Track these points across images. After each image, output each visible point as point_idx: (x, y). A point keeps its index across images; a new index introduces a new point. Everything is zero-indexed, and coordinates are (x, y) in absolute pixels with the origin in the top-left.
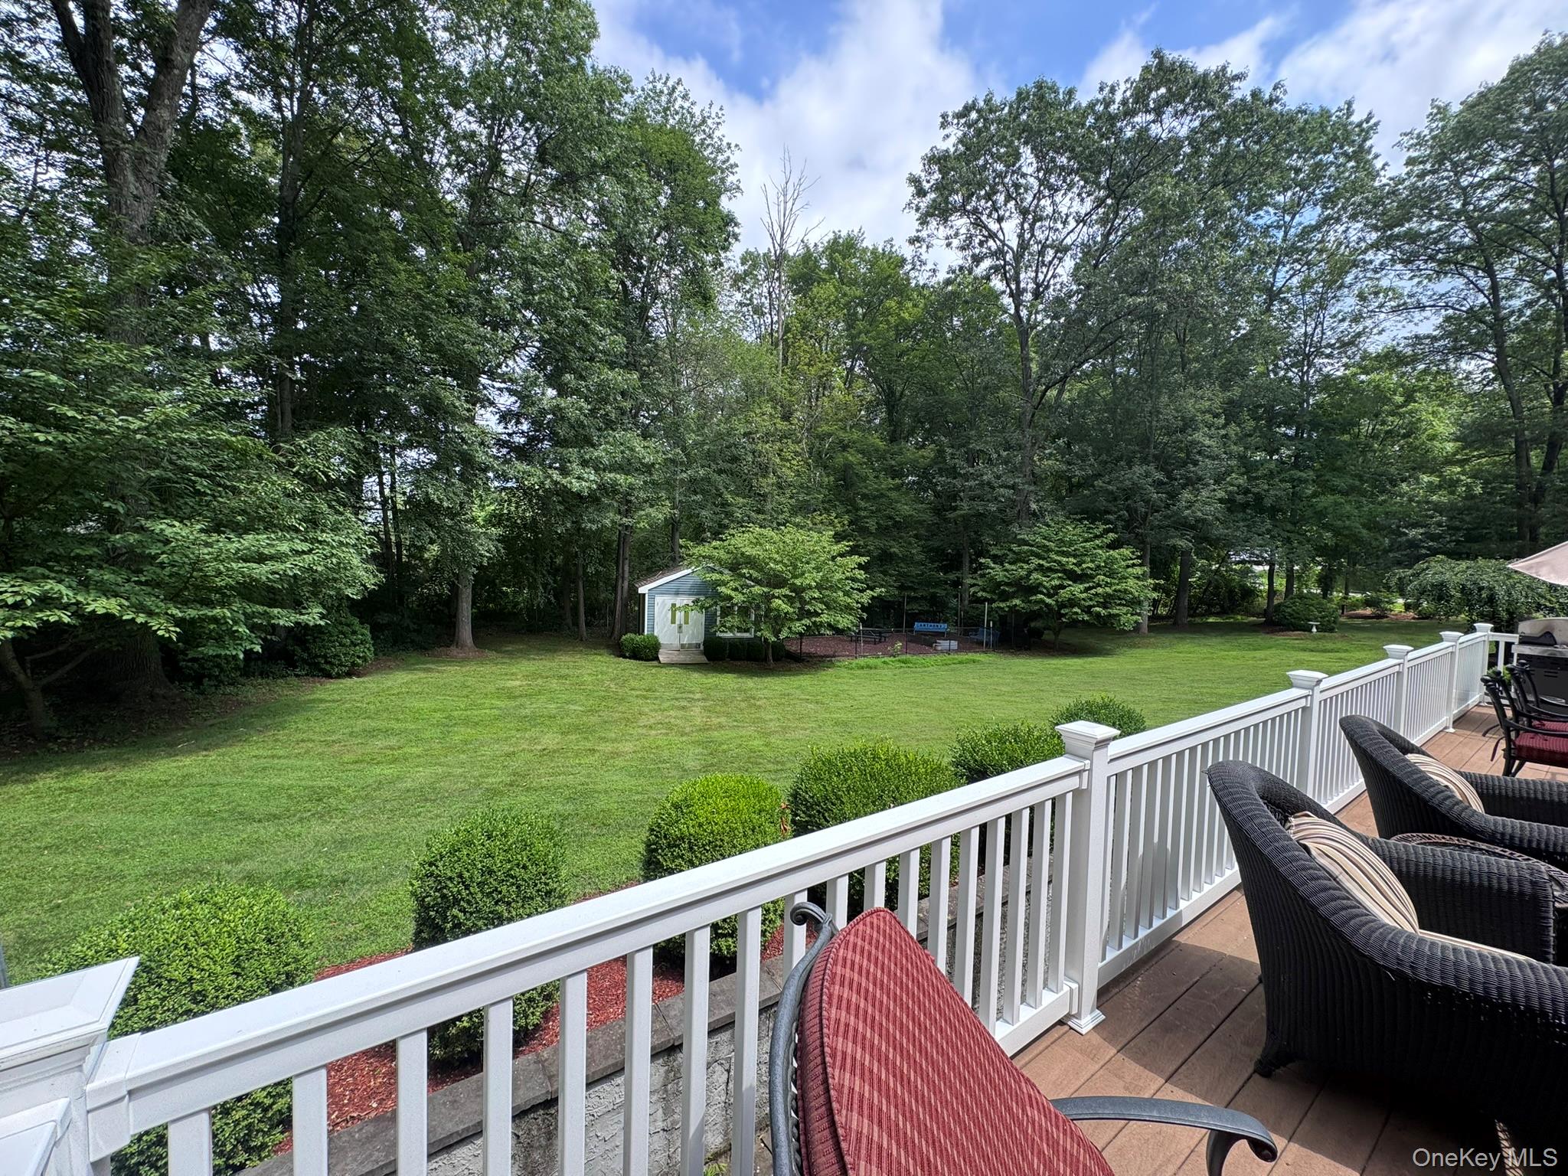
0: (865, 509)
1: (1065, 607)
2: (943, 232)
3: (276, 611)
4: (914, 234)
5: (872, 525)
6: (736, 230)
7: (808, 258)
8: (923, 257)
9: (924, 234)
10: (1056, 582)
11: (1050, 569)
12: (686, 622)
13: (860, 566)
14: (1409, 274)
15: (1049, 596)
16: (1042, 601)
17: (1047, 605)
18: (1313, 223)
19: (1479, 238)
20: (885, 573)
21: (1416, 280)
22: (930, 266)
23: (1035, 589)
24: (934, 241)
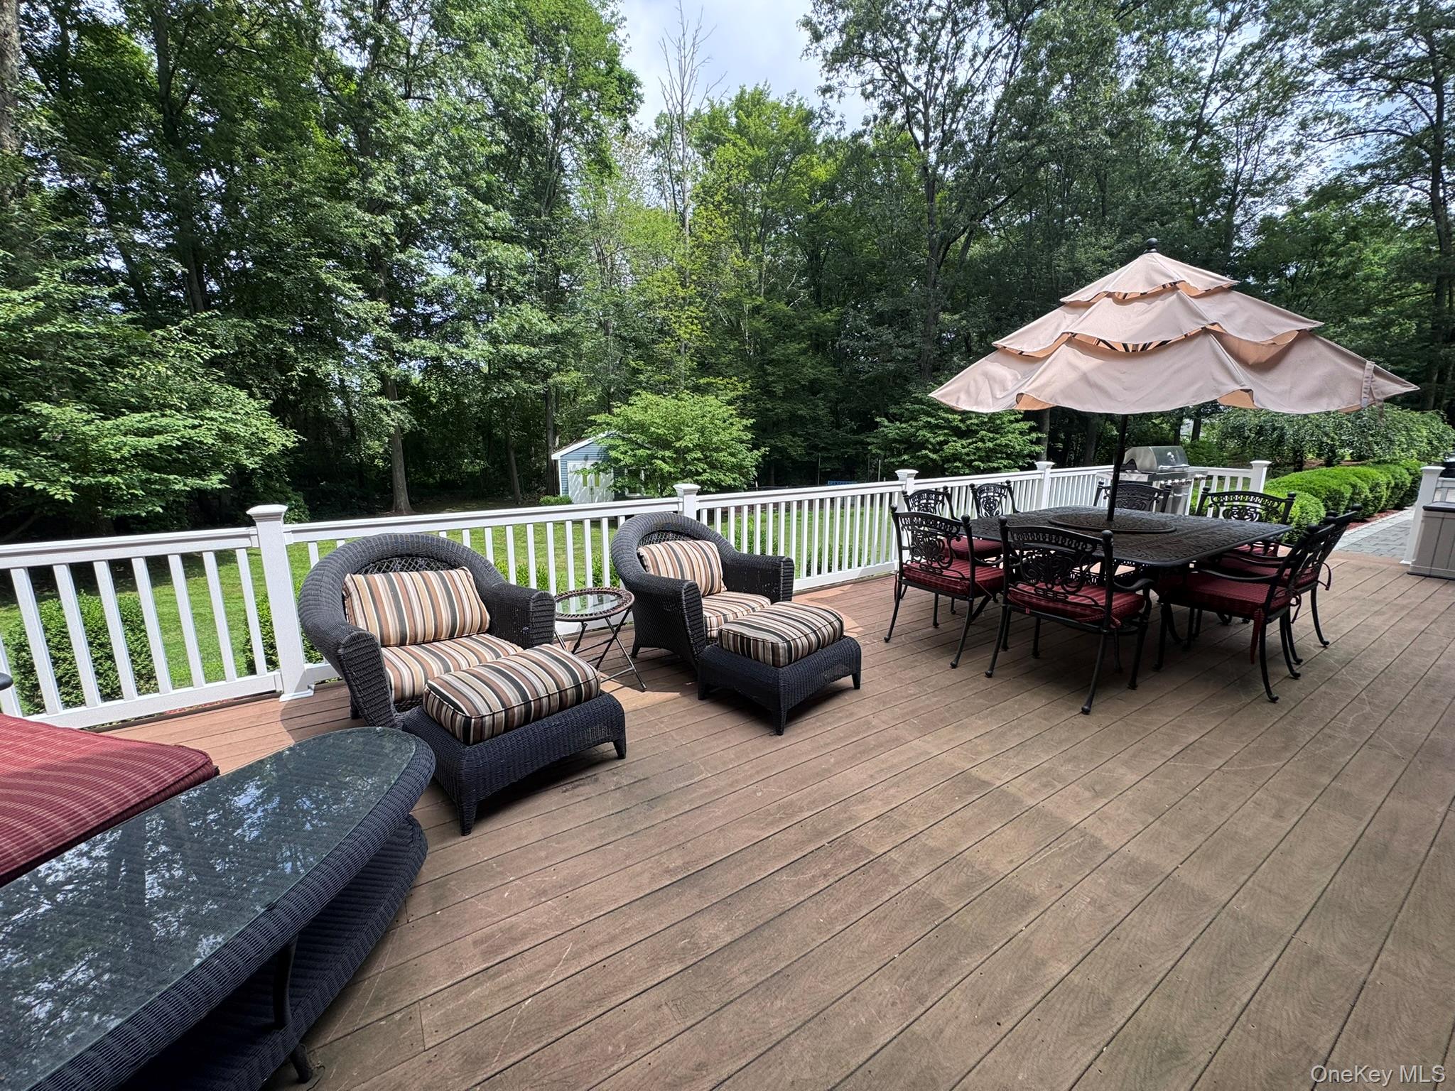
0: (773, 374)
1: (948, 461)
2: (855, 79)
3: (172, 477)
4: (823, 83)
5: (779, 389)
6: (640, 91)
7: (716, 118)
8: (831, 109)
9: (834, 83)
10: (942, 438)
11: (938, 427)
12: (597, 485)
13: (746, 428)
14: (1357, 95)
15: (935, 451)
16: (926, 456)
17: (933, 460)
18: (1256, 40)
19: (1432, 49)
20: (794, 435)
21: (1365, 100)
22: (837, 118)
23: (923, 445)
24: (845, 90)
